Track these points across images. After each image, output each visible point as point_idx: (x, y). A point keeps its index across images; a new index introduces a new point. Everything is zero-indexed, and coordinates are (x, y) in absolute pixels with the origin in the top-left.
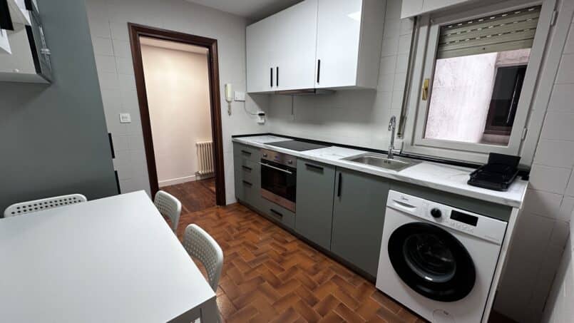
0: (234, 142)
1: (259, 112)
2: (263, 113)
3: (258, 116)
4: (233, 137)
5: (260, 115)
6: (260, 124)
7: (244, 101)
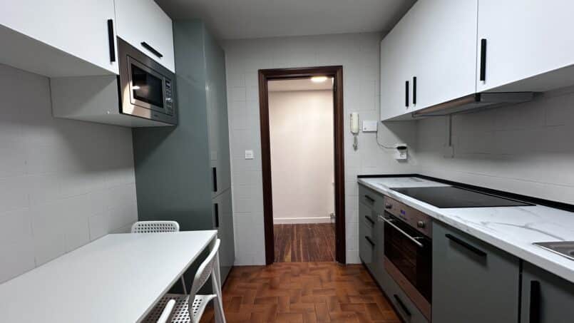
0: (361, 184)
1: (398, 145)
2: (405, 145)
3: (397, 150)
4: (359, 177)
5: (399, 148)
6: (400, 161)
7: (377, 132)
